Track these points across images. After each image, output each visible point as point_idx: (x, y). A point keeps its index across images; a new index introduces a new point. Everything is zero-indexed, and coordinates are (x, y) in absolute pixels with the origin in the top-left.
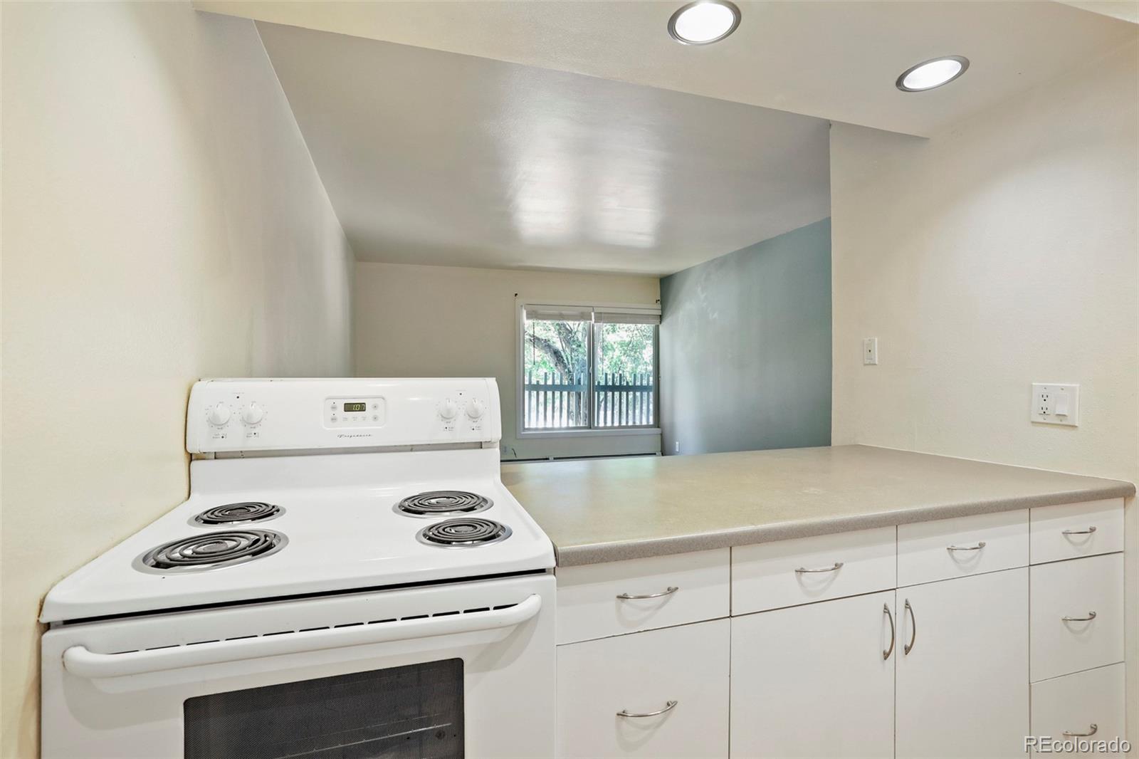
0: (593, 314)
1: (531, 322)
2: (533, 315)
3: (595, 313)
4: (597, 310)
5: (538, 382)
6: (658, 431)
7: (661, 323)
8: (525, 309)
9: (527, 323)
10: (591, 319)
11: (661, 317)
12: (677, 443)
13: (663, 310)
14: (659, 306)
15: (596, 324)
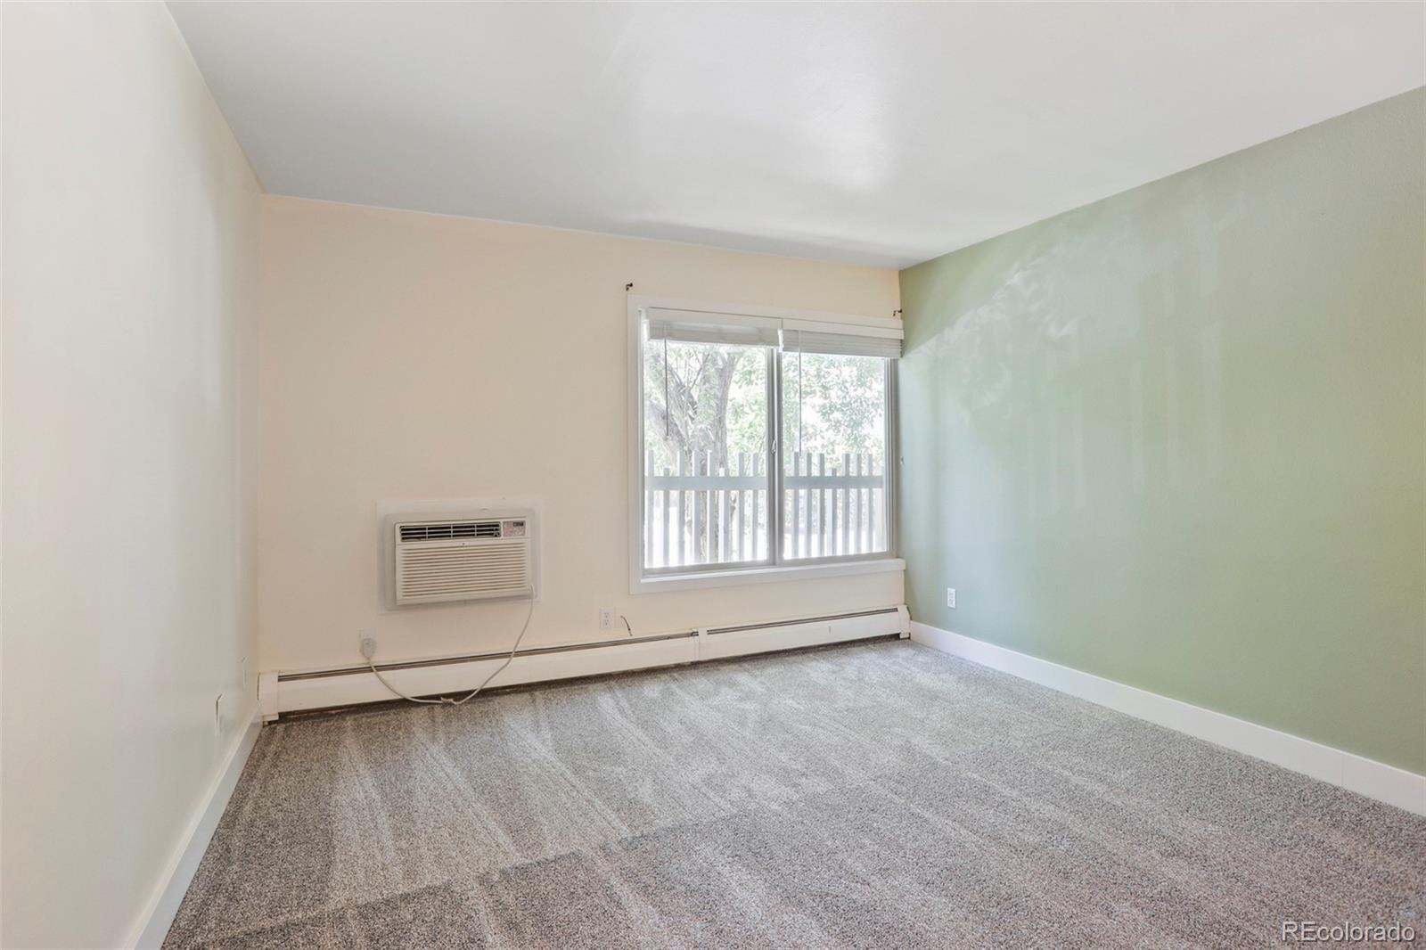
0: (780, 333)
1: (658, 345)
2: (662, 331)
3: (785, 331)
4: (789, 325)
5: (667, 470)
6: (899, 564)
7: (902, 354)
8: (647, 318)
9: (650, 346)
10: (778, 345)
11: (904, 345)
12: (951, 591)
13: (906, 329)
14: (898, 323)
15: (784, 353)
